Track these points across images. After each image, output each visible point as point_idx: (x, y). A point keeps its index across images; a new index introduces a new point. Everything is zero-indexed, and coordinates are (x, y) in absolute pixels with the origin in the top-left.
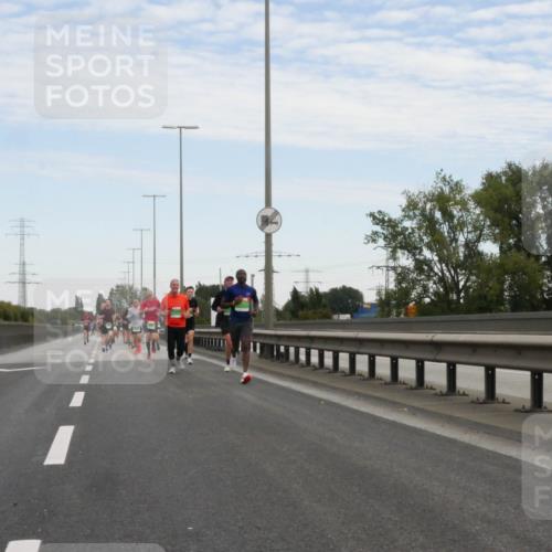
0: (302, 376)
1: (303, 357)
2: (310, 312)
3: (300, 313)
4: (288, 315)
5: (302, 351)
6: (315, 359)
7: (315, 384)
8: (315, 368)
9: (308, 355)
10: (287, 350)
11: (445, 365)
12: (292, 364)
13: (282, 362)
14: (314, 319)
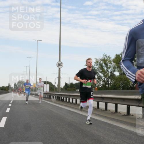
0: (67, 105)
1: (68, 100)
2: (70, 89)
3: (68, 89)
4: (64, 89)
5: (68, 99)
6: (71, 101)
7: (71, 107)
8: (71, 103)
9: (69, 100)
10: (64, 98)
11: (104, 103)
12: (65, 102)
13: (62, 101)
14: (71, 90)
